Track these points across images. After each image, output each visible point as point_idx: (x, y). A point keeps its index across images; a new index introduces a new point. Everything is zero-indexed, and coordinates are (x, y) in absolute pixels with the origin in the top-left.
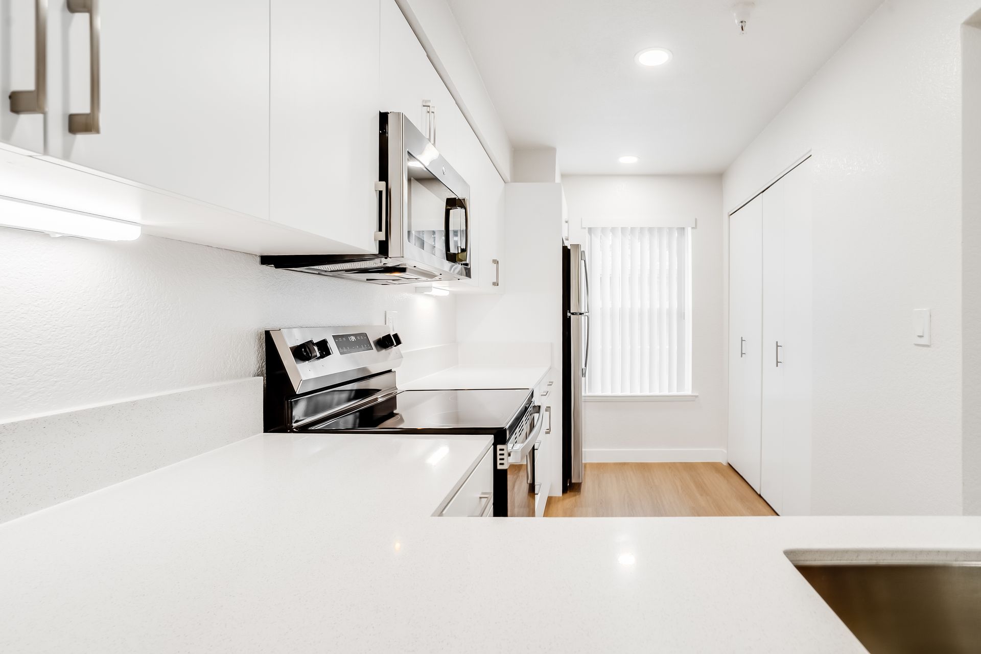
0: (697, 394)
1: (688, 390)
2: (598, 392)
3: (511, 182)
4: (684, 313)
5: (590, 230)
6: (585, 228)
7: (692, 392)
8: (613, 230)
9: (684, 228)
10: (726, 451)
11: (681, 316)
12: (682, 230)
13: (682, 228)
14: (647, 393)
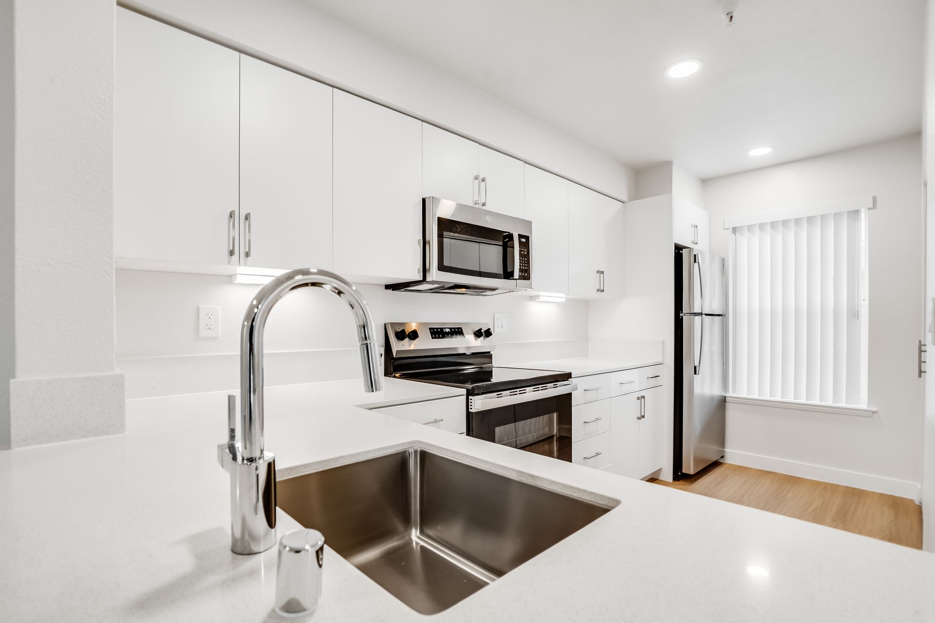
0: (876, 410)
1: (863, 403)
2: (744, 394)
3: (630, 201)
4: (858, 311)
5: (735, 230)
6: (728, 229)
7: (868, 406)
8: (761, 226)
9: (858, 211)
10: (919, 486)
11: (854, 315)
12: (857, 212)
13: (856, 211)
14: (803, 400)
